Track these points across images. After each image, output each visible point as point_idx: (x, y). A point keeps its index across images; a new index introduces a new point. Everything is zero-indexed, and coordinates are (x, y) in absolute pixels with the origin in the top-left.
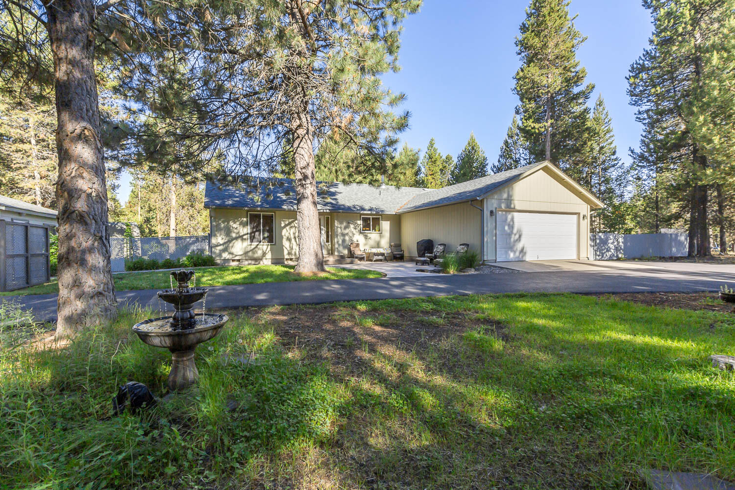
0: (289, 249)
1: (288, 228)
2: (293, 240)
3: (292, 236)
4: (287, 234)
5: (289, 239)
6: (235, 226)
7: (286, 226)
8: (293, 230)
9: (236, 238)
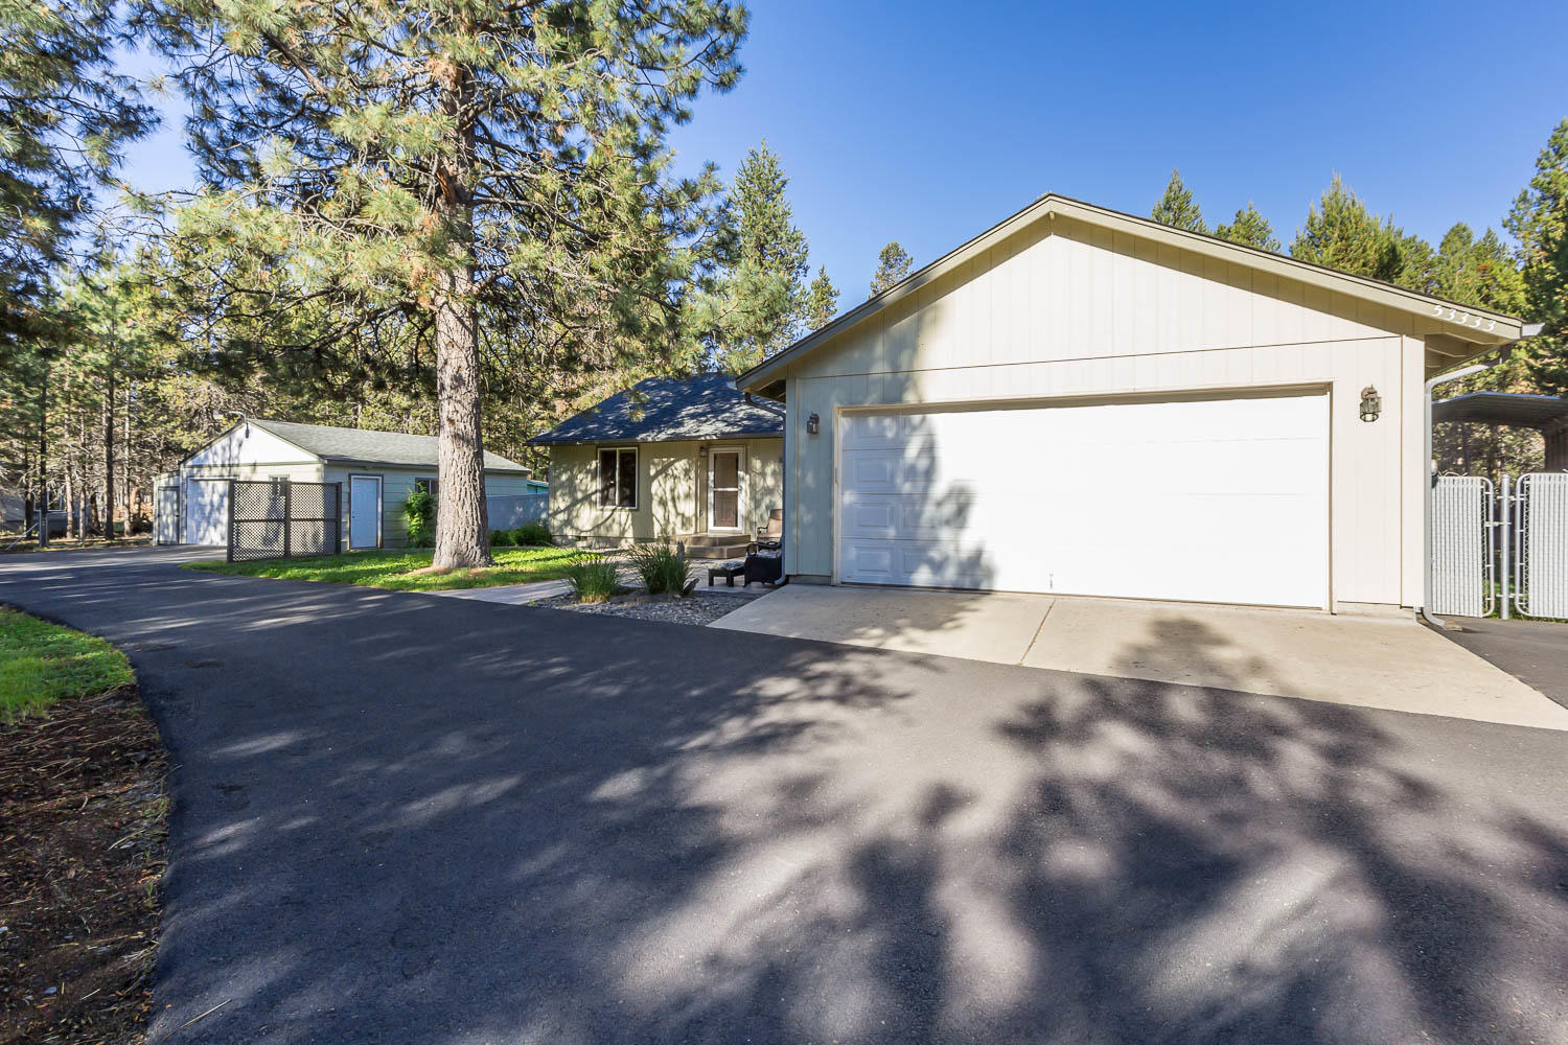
0: (662, 522)
1: (660, 478)
2: (670, 504)
3: (669, 496)
4: (660, 492)
5: (663, 503)
6: (580, 476)
7: (658, 473)
8: (670, 483)
9: (582, 501)
